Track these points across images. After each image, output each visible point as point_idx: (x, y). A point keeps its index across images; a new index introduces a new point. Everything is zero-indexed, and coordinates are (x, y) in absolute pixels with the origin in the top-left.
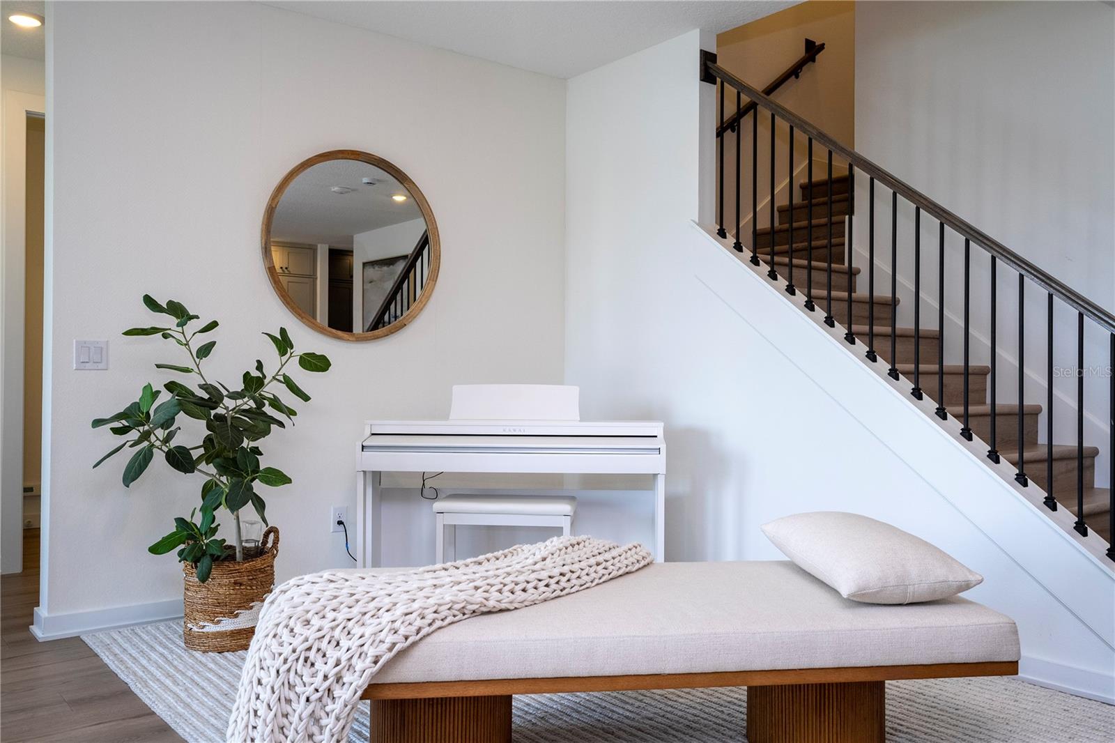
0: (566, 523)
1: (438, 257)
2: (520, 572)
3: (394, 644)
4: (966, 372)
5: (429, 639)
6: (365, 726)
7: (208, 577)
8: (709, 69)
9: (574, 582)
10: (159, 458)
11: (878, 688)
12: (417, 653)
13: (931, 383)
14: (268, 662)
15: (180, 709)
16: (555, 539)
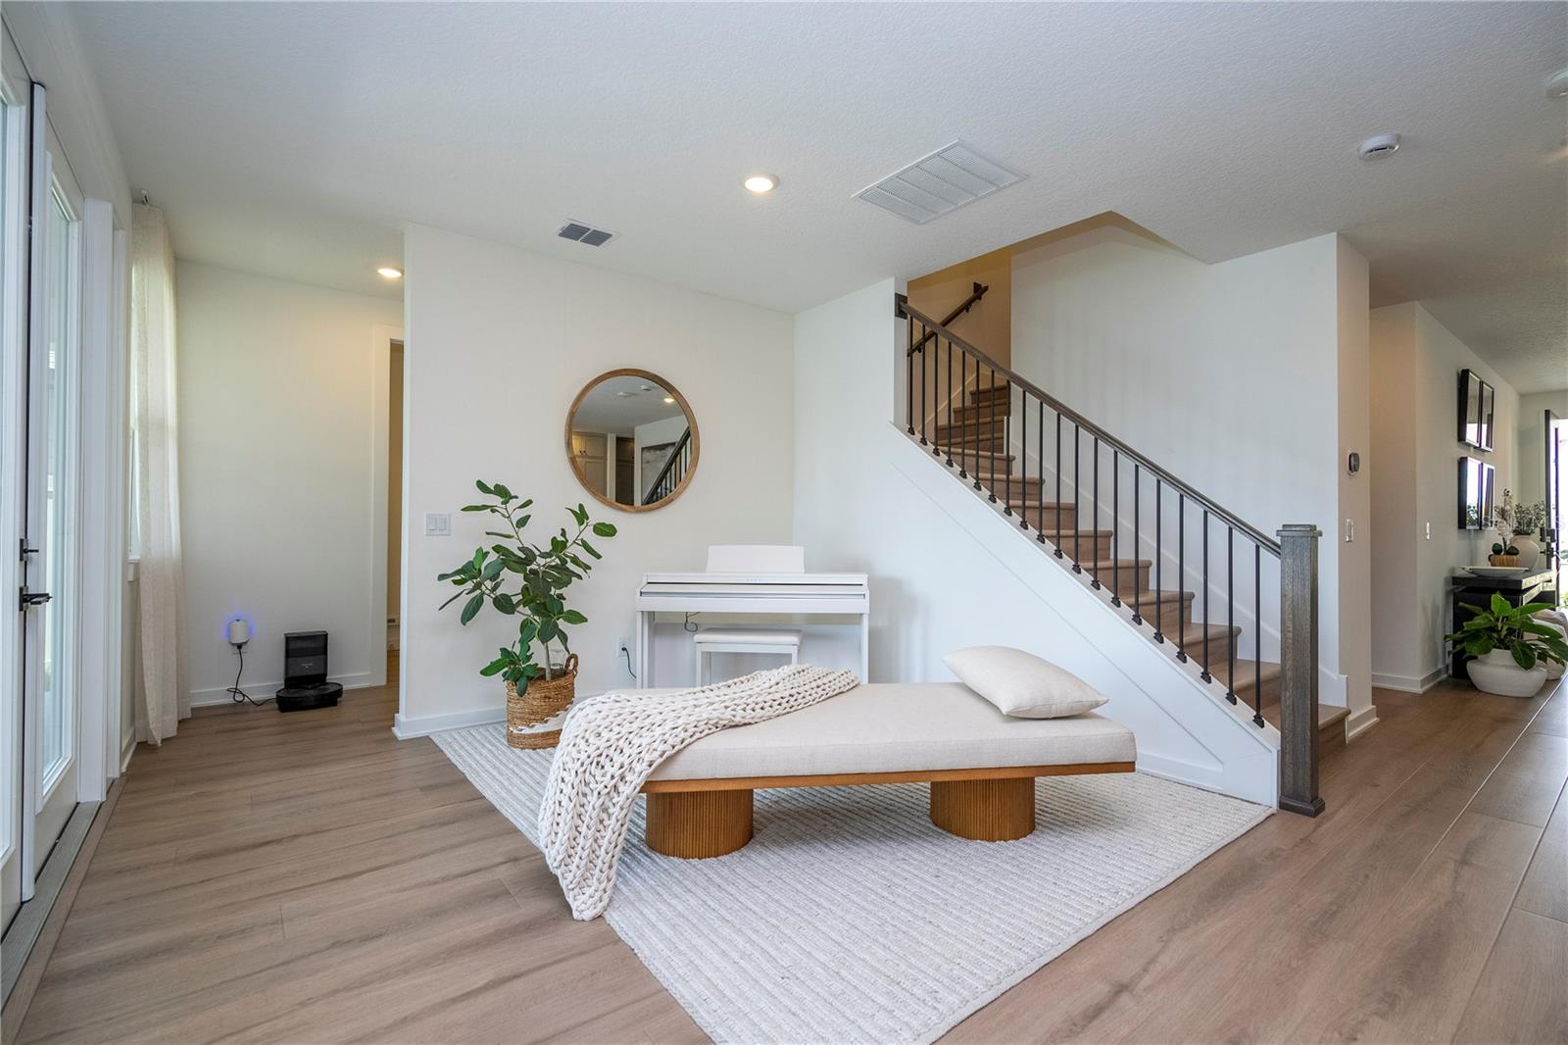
0: (794, 651)
1: (698, 449)
2: (760, 695)
3: (664, 752)
4: (1096, 535)
5: (690, 748)
6: (643, 808)
7: (524, 694)
8: (902, 307)
9: (800, 701)
10: (488, 601)
11: (1029, 783)
12: (681, 758)
13: (1070, 544)
14: (570, 765)
15: (504, 794)
16: (786, 667)
